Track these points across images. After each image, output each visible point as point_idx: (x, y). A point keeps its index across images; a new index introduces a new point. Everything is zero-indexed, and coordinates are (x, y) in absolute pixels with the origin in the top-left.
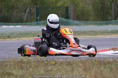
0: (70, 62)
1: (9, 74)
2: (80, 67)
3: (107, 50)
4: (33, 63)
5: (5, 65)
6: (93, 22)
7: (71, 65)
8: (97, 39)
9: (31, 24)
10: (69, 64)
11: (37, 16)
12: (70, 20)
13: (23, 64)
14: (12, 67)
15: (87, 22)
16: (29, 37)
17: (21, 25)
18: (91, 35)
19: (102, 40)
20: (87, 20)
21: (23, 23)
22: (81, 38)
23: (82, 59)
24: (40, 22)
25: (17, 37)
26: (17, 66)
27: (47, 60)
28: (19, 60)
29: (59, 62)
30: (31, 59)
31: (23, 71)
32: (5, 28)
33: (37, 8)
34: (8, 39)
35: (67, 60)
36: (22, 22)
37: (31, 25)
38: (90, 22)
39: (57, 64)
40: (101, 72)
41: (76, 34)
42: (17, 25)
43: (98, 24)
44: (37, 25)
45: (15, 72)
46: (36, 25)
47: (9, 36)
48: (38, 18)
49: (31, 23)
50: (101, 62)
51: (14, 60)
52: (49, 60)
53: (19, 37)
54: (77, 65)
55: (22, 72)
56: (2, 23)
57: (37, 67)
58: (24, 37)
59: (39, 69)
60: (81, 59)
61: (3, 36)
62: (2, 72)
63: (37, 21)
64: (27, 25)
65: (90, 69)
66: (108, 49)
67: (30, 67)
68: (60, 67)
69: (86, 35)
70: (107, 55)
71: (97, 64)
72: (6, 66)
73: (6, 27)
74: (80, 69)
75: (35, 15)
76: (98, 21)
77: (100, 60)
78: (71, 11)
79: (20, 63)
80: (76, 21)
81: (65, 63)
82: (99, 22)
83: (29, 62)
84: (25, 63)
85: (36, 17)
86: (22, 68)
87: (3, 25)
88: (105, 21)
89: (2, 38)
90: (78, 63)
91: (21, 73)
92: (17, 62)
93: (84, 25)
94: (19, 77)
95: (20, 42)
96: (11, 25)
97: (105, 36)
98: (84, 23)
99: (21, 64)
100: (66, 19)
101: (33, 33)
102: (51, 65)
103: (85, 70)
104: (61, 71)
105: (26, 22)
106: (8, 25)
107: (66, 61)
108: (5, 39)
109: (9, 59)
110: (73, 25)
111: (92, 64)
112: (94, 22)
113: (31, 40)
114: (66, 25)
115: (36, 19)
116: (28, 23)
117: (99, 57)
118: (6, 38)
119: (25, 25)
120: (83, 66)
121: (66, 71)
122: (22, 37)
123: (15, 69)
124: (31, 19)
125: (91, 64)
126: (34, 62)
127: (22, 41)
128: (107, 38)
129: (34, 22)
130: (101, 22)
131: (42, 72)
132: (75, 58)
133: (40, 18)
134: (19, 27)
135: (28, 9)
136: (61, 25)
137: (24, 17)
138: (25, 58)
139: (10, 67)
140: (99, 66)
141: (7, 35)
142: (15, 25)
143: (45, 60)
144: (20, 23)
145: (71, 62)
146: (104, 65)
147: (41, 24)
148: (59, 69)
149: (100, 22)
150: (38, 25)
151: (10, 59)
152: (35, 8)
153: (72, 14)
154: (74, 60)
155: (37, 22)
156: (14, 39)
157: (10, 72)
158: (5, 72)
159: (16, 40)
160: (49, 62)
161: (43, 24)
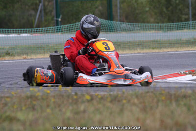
1: (11, 119)
2: (134, 104)
3: (181, 75)
4: (53, 100)
5: (3, 104)
6: (154, 24)
7: (119, 101)
8: (163, 54)
10: (115, 99)
11: (57, 16)
12: (114, 22)
13: (35, 100)
14: (15, 107)
16: (44, 53)
18: (153, 49)
19: (171, 56)
21: (33, 29)
22: (135, 53)
23: (138, 92)
24: (62, 26)
25: (23, 54)
26: (25, 105)
27: (76, 94)
28: (29, 94)
29: (97, 96)
30: (49, 92)
31: (35, 113)
33: (57, 1)
34: (7, 58)
35: (112, 93)
36: (32, 27)
37: (47, 32)
38: (149, 24)
40: (172, 112)
41: (126, 46)
44: (57, 32)
45: (21, 116)
46: (54, 32)
47: (10, 51)
48: (60, 20)
49: (46, 28)
50: (171, 96)
51: (18, 95)
52: (79, 93)
53: (27, 54)
54: (129, 101)
55: (33, 115)
57: (59, 106)
58: (35, 53)
59: (64, 110)
63: (57, 25)
64: (39, 31)
65: (151, 108)
66: (182, 72)
67: (48, 106)
68: (100, 106)
69: (143, 49)
70: (182, 83)
71: (163, 98)
72: (6, 104)
73: (3, 35)
74: (134, 108)
75: (54, 13)
76: (163, 23)
77: (169, 92)
78: (116, 5)
79: (30, 100)
80: (125, 23)
81: (107, 98)
82: (165, 24)
83: (45, 98)
84: (38, 100)
85: (55, 18)
86: (33, 108)
88: (175, 23)
90: (132, 97)
91: (31, 116)
92: (25, 97)
94: (28, 123)
95: (28, 62)
96: (11, 33)
97: (176, 49)
98: (138, 26)
99: (31, 102)
100: (107, 21)
101: (50, 45)
102: (84, 102)
103: (144, 110)
104: (101, 113)
105: (38, 26)
107: (110, 95)
108: (1, 58)
109: (10, 93)
111: (155, 100)
112: (157, 24)
114: (108, 31)
115: (55, 21)
116: (41, 28)
117: (168, 87)
118: (4, 56)
120: (141, 103)
121: (111, 113)
122: (32, 53)
123: (21, 110)
124: (46, 21)
125: (153, 100)
126: (54, 97)
127: (32, 60)
128: (180, 54)
129: (52, 27)
130: (170, 24)
131: (69, 114)
132: (126, 90)
135: (41, 4)
137: (35, 19)
138: (39, 91)
139: (13, 107)
140: (168, 102)
141: (5, 51)
142: (19, 33)
143: (73, 94)
144: (27, 28)
145: (119, 96)
146: (177, 100)
147: (63, 30)
148: (97, 110)
149: (167, 24)
150: (59, 32)
151: (13, 93)
152: (54, 2)
154: (124, 93)
155: (56, 27)
156: (17, 58)
157: (13, 115)
158: (4, 116)
159: (22, 58)
160: (80, 98)
161: (67, 30)
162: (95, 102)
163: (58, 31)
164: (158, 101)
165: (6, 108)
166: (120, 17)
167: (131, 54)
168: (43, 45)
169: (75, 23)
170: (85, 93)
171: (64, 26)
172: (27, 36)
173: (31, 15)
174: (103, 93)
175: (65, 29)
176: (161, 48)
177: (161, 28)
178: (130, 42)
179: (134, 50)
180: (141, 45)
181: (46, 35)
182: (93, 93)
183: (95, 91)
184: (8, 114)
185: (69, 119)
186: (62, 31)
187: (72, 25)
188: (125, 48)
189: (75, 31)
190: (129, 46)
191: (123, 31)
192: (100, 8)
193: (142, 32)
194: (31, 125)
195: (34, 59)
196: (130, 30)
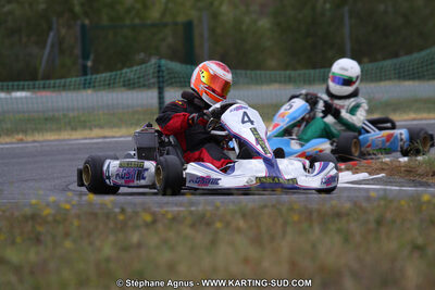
0: (204, 215)
2: (238, 230)
4: (76, 223)
6: (278, 72)
7: (208, 224)
9: (64, 86)
10: (201, 221)
11: (85, 56)
13: (40, 224)
14: (2, 237)
15: (258, 72)
16: (59, 130)
17: (28, 89)
20: (258, 67)
21: (37, 83)
23: (246, 205)
24: (94, 76)
25: (18, 132)
26: (22, 234)
27: (123, 211)
28: (28, 211)
29: (164, 215)
30: (67, 207)
31: (41, 249)
33: (83, 27)
35: (193, 209)
36: (34, 77)
37: (65, 88)
38: (268, 72)
40: (314, 246)
42: (13, 90)
43: (295, 82)
44: (84, 88)
46: (79, 89)
48: (89, 64)
49: (63, 81)
50: (311, 213)
51: (7, 214)
52: (129, 210)
53: (25, 132)
54: (228, 224)
55: (37, 253)
57: (89, 234)
58: (41, 130)
59: (98, 243)
63: (85, 74)
64: (49, 87)
65: (272, 238)
67: (67, 235)
68: (171, 234)
71: (296, 218)
74: (238, 238)
75: (78, 51)
76: (295, 69)
77: (306, 207)
78: (202, 36)
79: (30, 223)
81: (185, 218)
82: (298, 72)
83: (61, 219)
84: (48, 223)
85: (80, 61)
86: (37, 240)
88: (317, 71)
90: (233, 216)
91: (33, 255)
92: (20, 218)
93: (248, 83)
95: (26, 147)
98: (246, 77)
99: (34, 227)
100: (184, 66)
101: (71, 115)
102: (139, 227)
103: (257, 241)
104: (172, 249)
105: (47, 77)
107: (191, 213)
111: (280, 221)
112: (282, 72)
113: (64, 140)
115: (80, 67)
116: (52, 82)
119: (44, 88)
120: (251, 228)
121: (192, 248)
122: (34, 130)
123: (13, 243)
124: (62, 66)
125: (275, 221)
126: (78, 217)
127: (35, 144)
129: (74, 79)
130: (307, 71)
131: (108, 250)
132: (222, 202)
133: (94, 61)
135: (52, 34)
136: (168, 85)
138: (48, 205)
140: (305, 225)
142: (9, 90)
143: (117, 210)
144: (25, 80)
146: (323, 222)
147: (97, 84)
149: (302, 72)
150: (89, 87)
152: (78, 29)
153: (206, 45)
154: (218, 208)
155: (83, 78)
156: (5, 139)
159: (14, 140)
160: (130, 218)
161: (104, 85)
162: (160, 226)
163: (86, 85)
164: (285, 224)
168: (56, 114)
169: (121, 69)
170: (139, 210)
171: (98, 76)
172: (26, 98)
174: (176, 209)
175: (100, 81)
177: (290, 80)
181: (64, 94)
182: (156, 209)
183: (161, 205)
185: (108, 260)
186: (94, 87)
187: (114, 73)
192: (170, 40)
194: (32, 273)
195: (38, 142)
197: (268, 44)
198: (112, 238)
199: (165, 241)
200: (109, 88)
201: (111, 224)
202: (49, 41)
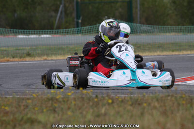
0: (138, 99)
1: (32, 122)
2: (155, 108)
5: (24, 106)
6: (175, 27)
7: (139, 104)
8: (183, 57)
9: (68, 32)
10: (136, 103)
11: (78, 18)
12: (135, 24)
13: (55, 103)
14: (36, 109)
15: (165, 26)
17: (50, 34)
18: (173, 51)
19: (191, 59)
21: (54, 30)
22: (154, 56)
23: (159, 95)
24: (83, 28)
26: (46, 107)
28: (50, 96)
29: (118, 99)
30: (70, 94)
31: (56, 115)
32: (21, 38)
33: (77, 3)
34: (28, 59)
35: (132, 96)
36: (52, 28)
38: (169, 27)
39: (115, 104)
42: (42, 34)
43: (183, 31)
44: (78, 33)
45: (41, 118)
46: (75, 34)
47: (30, 52)
48: (80, 21)
49: (67, 30)
50: (192, 99)
51: (39, 97)
52: (100, 96)
53: (48, 55)
54: (149, 104)
55: (54, 117)
56: (17, 30)
57: (80, 108)
58: (55, 54)
59: (84, 113)
60: (155, 93)
61: (19, 54)
62: (20, 118)
63: (78, 27)
64: (60, 33)
65: (172, 113)
67: (69, 108)
68: (121, 109)
69: (162, 51)
71: (184, 102)
72: (27, 106)
73: (25, 36)
74: (155, 112)
75: (74, 15)
77: (189, 96)
78: (136, 8)
79: (50, 102)
80: (145, 25)
81: (128, 101)
82: (185, 27)
83: (66, 100)
84: (60, 102)
85: (75, 20)
86: (54, 111)
87: (19, 33)
89: (17, 57)
90: (152, 100)
92: (46, 99)
93: (160, 32)
94: (49, 126)
95: (48, 63)
96: (32, 34)
98: (159, 29)
99: (52, 104)
101: (71, 47)
102: (105, 105)
103: (164, 113)
104: (121, 116)
105: (59, 28)
106: (27, 33)
107: (131, 98)
108: (22, 59)
109: (32, 95)
110: (140, 33)
111: (176, 104)
112: (177, 27)
115: (75, 23)
116: (62, 30)
117: (189, 91)
118: (24, 57)
119: (58, 33)
120: (161, 106)
121: (132, 116)
122: (52, 54)
123: (42, 112)
124: (66, 22)
125: (173, 103)
126: (75, 99)
129: (73, 29)
130: (190, 26)
131: (89, 117)
133: (82, 21)
134: (46, 37)
135: (61, 6)
137: (55, 20)
139: (34, 109)
140: (189, 105)
141: (25, 52)
142: (40, 34)
143: (95, 96)
144: (48, 29)
147: (84, 31)
149: (187, 26)
150: (80, 33)
151: (35, 95)
152: (75, 3)
153: (139, 13)
154: (144, 96)
155: (77, 29)
156: (37, 59)
157: (34, 117)
158: (25, 118)
159: (42, 59)
160: (101, 100)
161: (88, 32)
164: (179, 105)
165: (28, 110)
166: (140, 19)
167: (151, 56)
168: (63, 46)
169: (96, 24)
171: (85, 28)
172: (49, 37)
173: (52, 16)
175: (85, 30)
176: (181, 50)
177: (181, 31)
178: (150, 44)
179: (154, 52)
180: (161, 47)
181: (67, 36)
182: (113, 95)
184: (29, 116)
185: (89, 121)
186: (83, 33)
187: (92, 26)
188: (145, 50)
189: (95, 33)
190: (149, 48)
191: (144, 33)
192: (120, 10)
193: (162, 34)
195: (54, 60)
196: (150, 33)
197: (170, 12)
198: (91, 111)
199: (118, 113)
200: (90, 34)
201: (91, 104)
202: (60, 9)
